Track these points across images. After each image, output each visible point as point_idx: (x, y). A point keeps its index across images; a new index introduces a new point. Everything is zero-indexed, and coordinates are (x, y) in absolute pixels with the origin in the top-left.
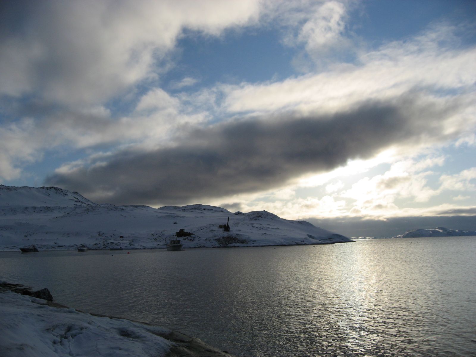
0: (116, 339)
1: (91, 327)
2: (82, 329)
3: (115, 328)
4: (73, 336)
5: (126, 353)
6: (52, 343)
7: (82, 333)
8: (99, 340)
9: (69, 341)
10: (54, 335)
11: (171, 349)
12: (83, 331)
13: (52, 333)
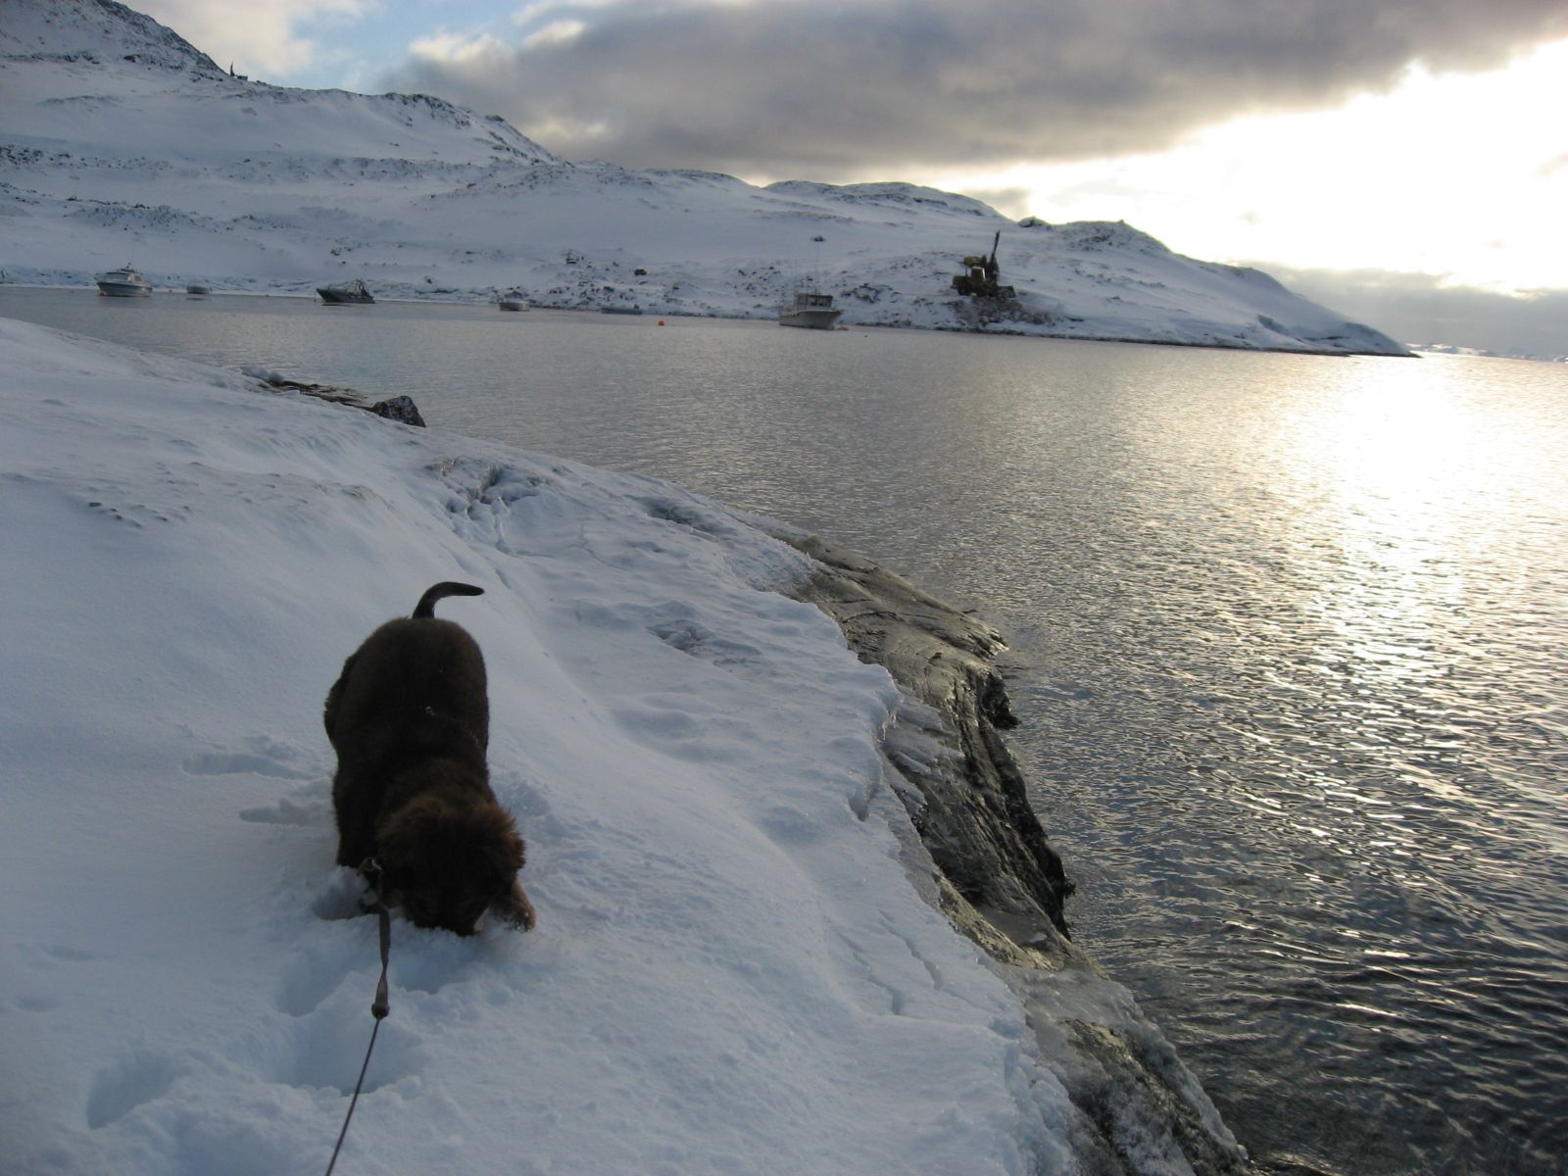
0: (643, 523)
1: (563, 481)
2: (534, 481)
3: (636, 499)
4: (510, 499)
5: (676, 562)
6: (445, 509)
7: (533, 495)
8: (588, 519)
9: (495, 512)
10: (449, 487)
11: (814, 578)
12: (537, 488)
13: (442, 480)
